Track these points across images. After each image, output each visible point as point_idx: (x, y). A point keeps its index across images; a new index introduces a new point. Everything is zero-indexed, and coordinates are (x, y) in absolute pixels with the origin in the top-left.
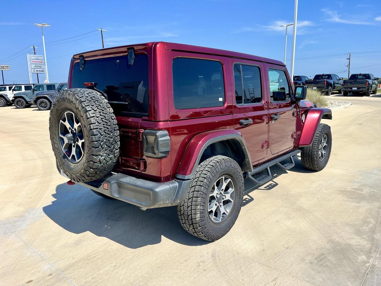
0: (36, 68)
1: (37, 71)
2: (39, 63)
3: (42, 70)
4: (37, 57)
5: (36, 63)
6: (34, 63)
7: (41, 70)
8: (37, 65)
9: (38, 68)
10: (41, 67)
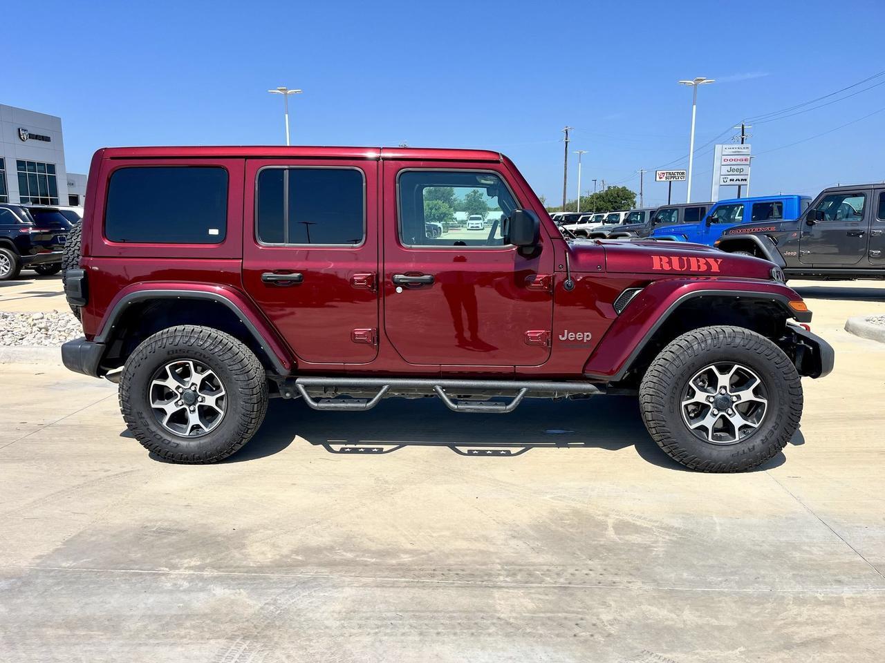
0: (731, 173)
1: (731, 180)
2: (739, 162)
3: (743, 177)
4: (737, 150)
5: (733, 163)
6: (728, 163)
7: (740, 177)
8: (733, 167)
9: (735, 173)
10: (741, 170)
